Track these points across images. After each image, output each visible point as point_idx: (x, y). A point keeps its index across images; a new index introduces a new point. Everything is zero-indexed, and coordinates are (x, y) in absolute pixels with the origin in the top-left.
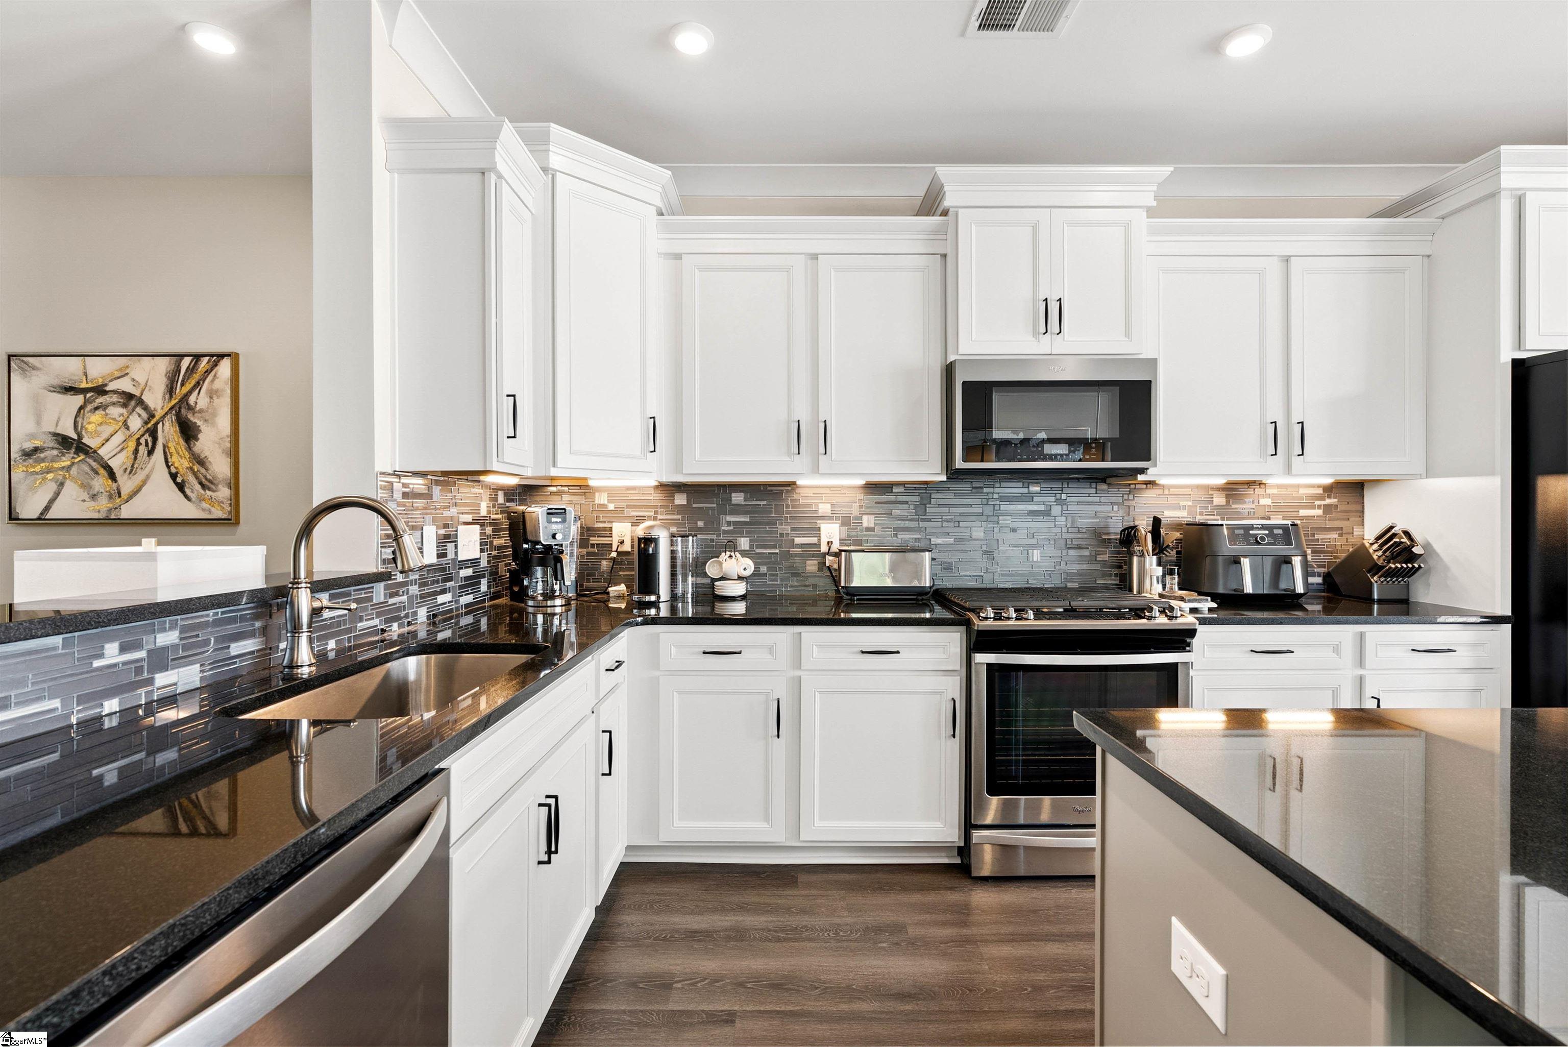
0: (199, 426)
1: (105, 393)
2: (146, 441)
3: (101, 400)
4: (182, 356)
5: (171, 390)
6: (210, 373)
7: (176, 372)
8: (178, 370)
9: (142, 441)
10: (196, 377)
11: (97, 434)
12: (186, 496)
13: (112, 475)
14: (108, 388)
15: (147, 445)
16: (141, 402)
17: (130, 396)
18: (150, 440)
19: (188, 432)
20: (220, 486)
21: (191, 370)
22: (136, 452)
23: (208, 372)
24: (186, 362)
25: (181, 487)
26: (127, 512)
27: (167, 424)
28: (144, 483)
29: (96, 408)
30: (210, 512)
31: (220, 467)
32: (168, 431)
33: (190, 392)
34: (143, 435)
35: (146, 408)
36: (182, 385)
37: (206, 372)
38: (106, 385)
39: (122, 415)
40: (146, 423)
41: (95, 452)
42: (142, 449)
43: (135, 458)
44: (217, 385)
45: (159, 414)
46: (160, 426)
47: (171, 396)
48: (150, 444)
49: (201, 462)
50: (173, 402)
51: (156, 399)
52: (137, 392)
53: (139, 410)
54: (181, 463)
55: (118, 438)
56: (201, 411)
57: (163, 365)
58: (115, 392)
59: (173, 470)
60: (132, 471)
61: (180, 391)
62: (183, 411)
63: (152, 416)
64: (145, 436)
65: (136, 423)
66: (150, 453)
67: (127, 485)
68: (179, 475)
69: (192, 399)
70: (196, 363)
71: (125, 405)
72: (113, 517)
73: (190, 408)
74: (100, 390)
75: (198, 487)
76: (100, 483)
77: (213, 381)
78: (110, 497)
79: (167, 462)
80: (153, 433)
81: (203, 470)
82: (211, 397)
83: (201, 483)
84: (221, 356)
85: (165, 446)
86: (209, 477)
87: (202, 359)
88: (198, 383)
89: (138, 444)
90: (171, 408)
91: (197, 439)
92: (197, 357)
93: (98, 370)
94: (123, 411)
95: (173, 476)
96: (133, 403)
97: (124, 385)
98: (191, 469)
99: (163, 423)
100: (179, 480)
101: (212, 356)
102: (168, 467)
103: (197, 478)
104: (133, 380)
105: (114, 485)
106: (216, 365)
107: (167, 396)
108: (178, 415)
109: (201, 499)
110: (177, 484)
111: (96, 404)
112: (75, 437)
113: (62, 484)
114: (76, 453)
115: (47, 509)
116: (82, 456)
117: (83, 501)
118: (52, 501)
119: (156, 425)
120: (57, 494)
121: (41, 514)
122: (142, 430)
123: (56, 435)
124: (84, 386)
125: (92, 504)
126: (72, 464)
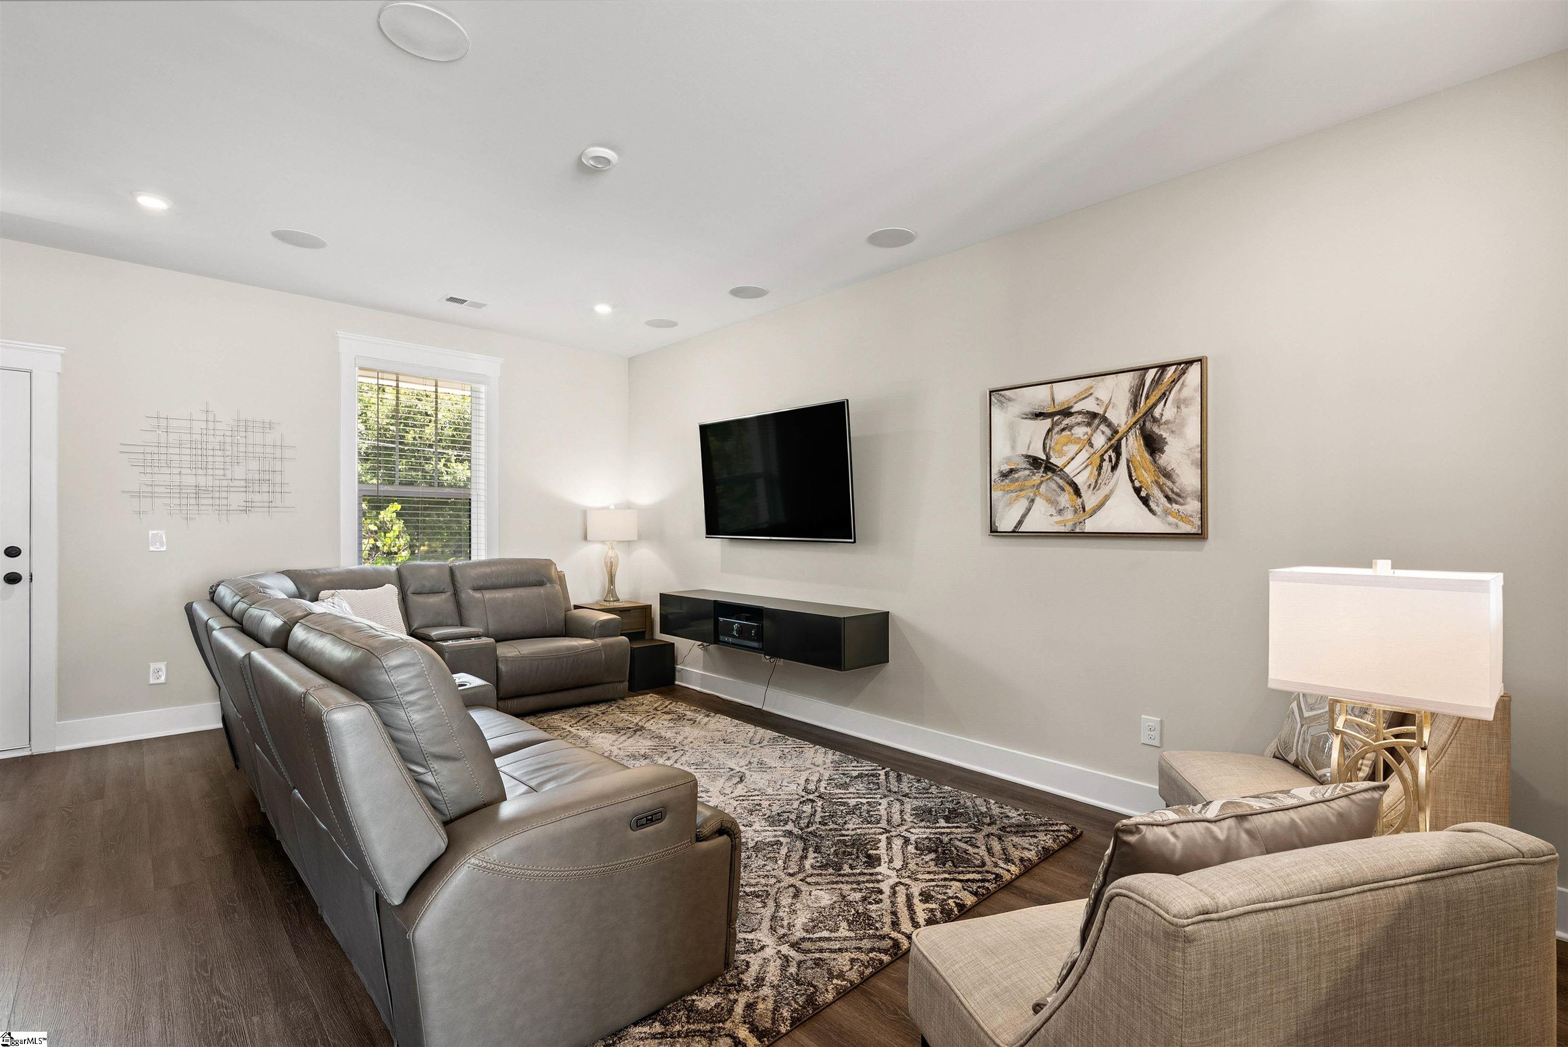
0: (1165, 438)
1: (1071, 414)
2: (1110, 457)
3: (1067, 421)
4: (1146, 369)
5: (1135, 405)
6: (1177, 382)
7: (1141, 386)
8: (1142, 384)
9: (1106, 457)
10: (1162, 388)
11: (1061, 454)
12: (1151, 510)
13: (1077, 492)
14: (1073, 410)
15: (1110, 461)
16: (1104, 420)
17: (1094, 415)
18: (1113, 455)
19: (1153, 445)
20: (1189, 500)
21: (1156, 382)
22: (1100, 468)
23: (1174, 382)
24: (1151, 374)
25: (1145, 501)
26: (1091, 526)
27: (1131, 437)
28: (1107, 498)
29: (1063, 430)
30: (1177, 526)
31: (1188, 478)
32: (1133, 446)
33: (1155, 405)
34: (1106, 452)
35: (1109, 425)
36: (1147, 398)
37: (1173, 381)
38: (1071, 407)
39: (1086, 433)
40: (1110, 439)
41: (1061, 470)
42: (1106, 465)
43: (1099, 474)
44: (1186, 393)
45: (1122, 429)
46: (1124, 441)
47: (1135, 411)
48: (1114, 460)
49: (1168, 475)
50: (1138, 415)
51: (1120, 416)
52: (1101, 412)
53: (1103, 427)
54: (1146, 477)
55: (1084, 455)
56: (1167, 422)
57: (1127, 381)
58: (1079, 413)
59: (1137, 484)
60: (1096, 486)
61: (1143, 406)
62: (1148, 424)
63: (1116, 432)
64: (1109, 452)
65: (1100, 441)
66: (1114, 468)
67: (1090, 499)
68: (1143, 489)
69: (1157, 412)
70: (1162, 374)
71: (1089, 424)
72: (1077, 530)
73: (1155, 420)
74: (1066, 413)
75: (1164, 500)
76: (1066, 499)
77: (1180, 390)
78: (1076, 511)
79: (1130, 476)
80: (1117, 449)
81: (1169, 483)
82: (1178, 407)
83: (1167, 497)
84: (1190, 363)
85: (1128, 461)
86: (1175, 490)
87: (1168, 369)
88: (1164, 394)
89: (1103, 460)
90: (1135, 423)
91: (1162, 451)
92: (1163, 367)
93: (1064, 393)
94: (1088, 430)
95: (1137, 491)
96: (1097, 421)
97: (1089, 405)
98: (1157, 483)
99: (1127, 438)
100: (1143, 494)
101: (1180, 364)
102: (1132, 481)
103: (1163, 491)
104: (1097, 399)
105: (1079, 501)
106: (1184, 372)
107: (1131, 412)
108: (1143, 429)
109: (1167, 512)
110: (1141, 498)
111: (1062, 426)
112: (1045, 458)
113: (1033, 501)
114: (1045, 472)
115: (1020, 523)
116: (1050, 474)
117: (1051, 515)
118: (1024, 516)
119: (1120, 440)
120: (1028, 510)
121: (1016, 527)
122: (1106, 447)
123: (1028, 457)
124: (1051, 410)
125: (1059, 518)
126: (1042, 482)
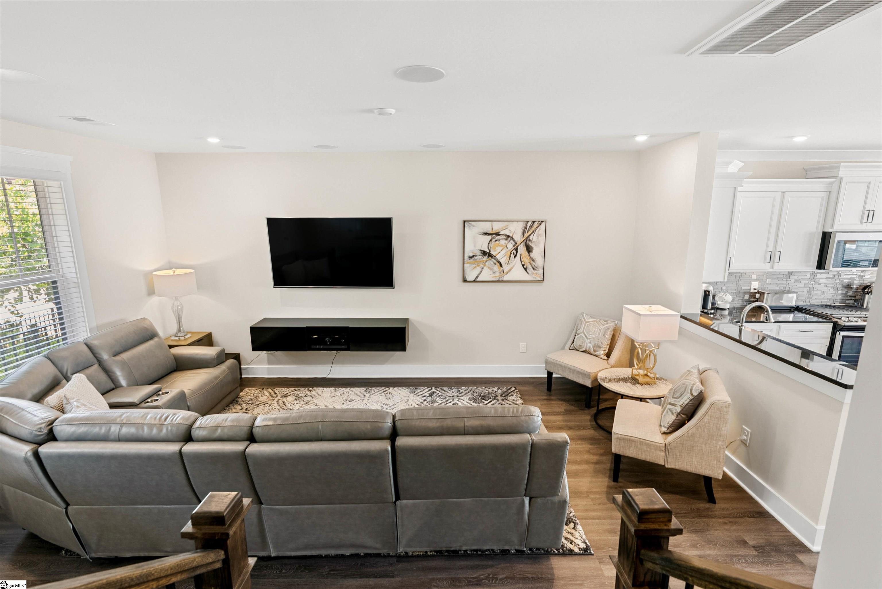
0: (533, 247)
1: (499, 235)
3: (498, 237)
4: (528, 221)
5: (524, 234)
8: (526, 226)
9: (512, 253)
10: (533, 229)
11: (495, 250)
12: (527, 273)
13: (501, 265)
14: (500, 233)
15: (514, 254)
16: (512, 238)
17: (509, 236)
18: (515, 252)
19: (529, 249)
20: (540, 269)
21: (531, 227)
22: (510, 256)
23: (537, 227)
24: (529, 224)
25: (526, 269)
26: (505, 279)
27: (522, 246)
28: (512, 268)
29: (496, 241)
30: (536, 278)
31: (539, 262)
32: (522, 249)
33: (530, 235)
35: (514, 241)
36: (528, 232)
38: (500, 232)
39: (505, 243)
40: (514, 246)
41: (495, 256)
42: (512, 256)
43: (510, 259)
44: (540, 232)
45: (518, 243)
46: (519, 247)
47: (523, 236)
48: (515, 254)
49: (533, 260)
50: (524, 238)
51: (518, 238)
52: (511, 235)
53: (512, 241)
54: (526, 260)
55: (504, 252)
56: (534, 242)
57: (521, 225)
58: (503, 235)
59: (523, 263)
60: (508, 263)
61: (527, 235)
62: (528, 242)
63: (516, 243)
64: (513, 251)
65: (510, 246)
66: (515, 257)
67: (506, 268)
68: (525, 265)
69: (531, 238)
70: (533, 224)
71: (506, 239)
72: (500, 280)
73: (530, 240)
74: (498, 234)
76: (496, 268)
77: (539, 231)
78: (500, 273)
79: (521, 260)
80: (516, 250)
81: (534, 263)
82: (538, 237)
83: (533, 268)
84: (542, 221)
85: (520, 255)
86: (536, 266)
88: (534, 231)
89: (511, 254)
90: (523, 241)
91: (532, 252)
92: (534, 222)
93: (497, 227)
94: (506, 242)
95: (523, 265)
96: (509, 239)
97: (507, 232)
98: (530, 263)
100: (525, 267)
101: (539, 221)
102: (521, 262)
103: (532, 266)
104: (510, 230)
105: (502, 269)
106: (540, 224)
107: (522, 236)
108: (526, 243)
109: (533, 274)
110: (524, 268)
111: (495, 239)
112: (488, 251)
113: (483, 268)
114: (488, 257)
115: (477, 277)
116: (490, 258)
117: (490, 274)
118: (479, 274)
119: (517, 247)
120: (481, 272)
121: (475, 279)
122: (513, 249)
123: (481, 250)
124: (491, 232)
125: (494, 275)
126: (487, 261)
